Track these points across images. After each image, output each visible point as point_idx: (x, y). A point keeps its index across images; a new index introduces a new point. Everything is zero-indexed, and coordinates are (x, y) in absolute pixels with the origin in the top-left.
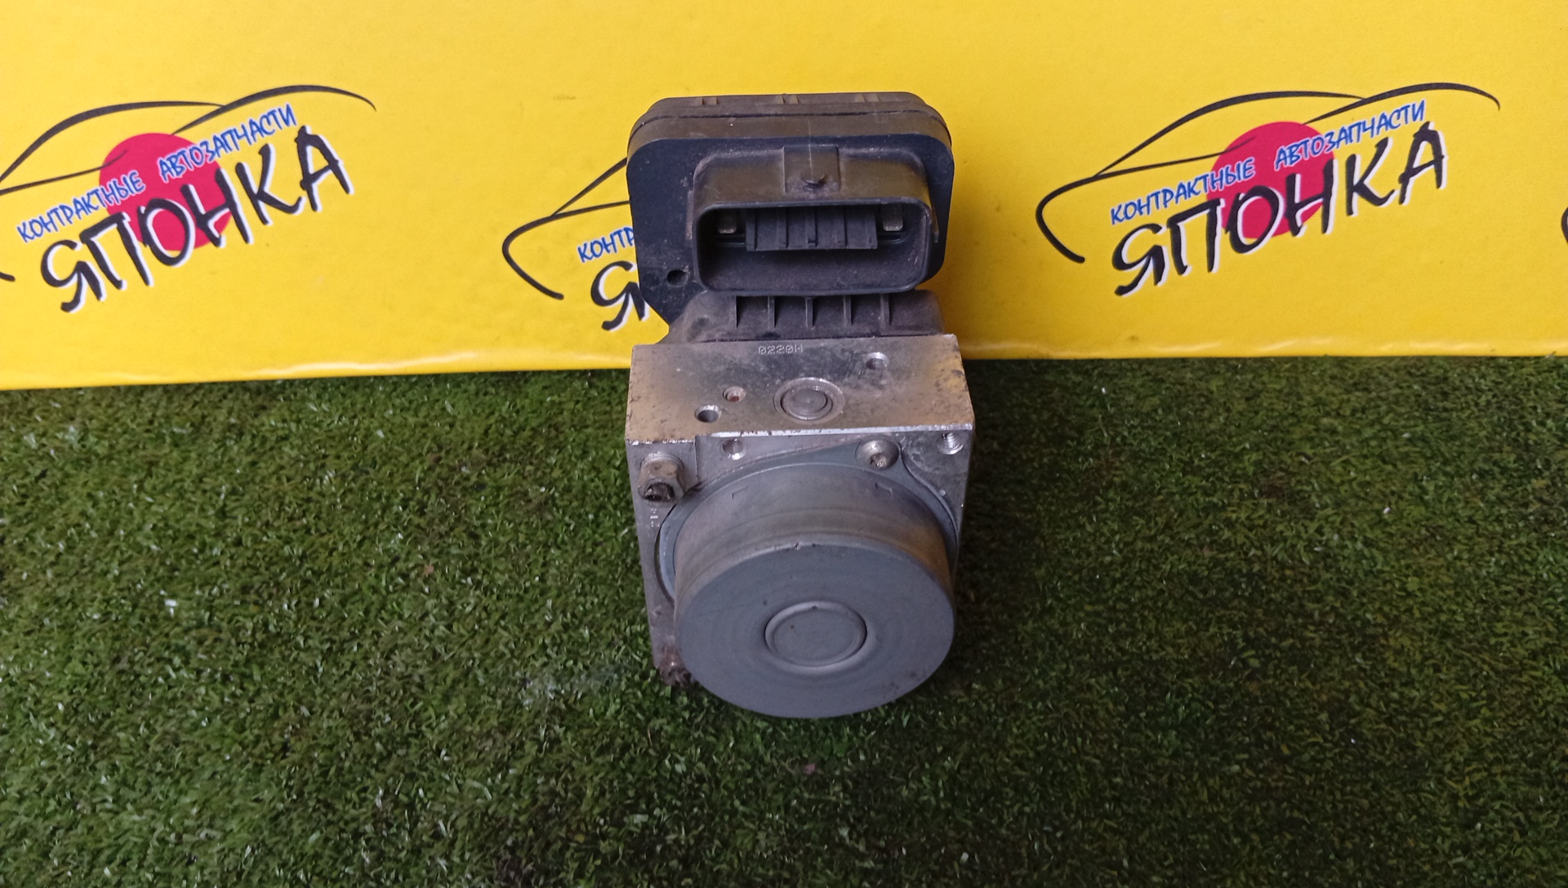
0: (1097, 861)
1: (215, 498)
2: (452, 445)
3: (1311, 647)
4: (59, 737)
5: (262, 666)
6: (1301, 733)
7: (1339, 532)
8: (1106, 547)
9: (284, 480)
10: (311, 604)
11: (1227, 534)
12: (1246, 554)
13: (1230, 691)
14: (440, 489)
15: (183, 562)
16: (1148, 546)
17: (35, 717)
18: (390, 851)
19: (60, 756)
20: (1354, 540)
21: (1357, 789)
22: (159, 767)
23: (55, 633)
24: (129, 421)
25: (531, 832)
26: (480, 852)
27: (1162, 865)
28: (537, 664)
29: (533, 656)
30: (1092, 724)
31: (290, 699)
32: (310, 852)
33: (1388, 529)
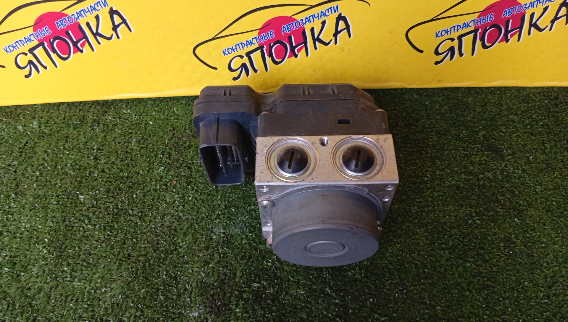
0: (418, 301)
1: (92, 151)
2: (179, 128)
3: (500, 215)
4: (47, 252)
5: (117, 223)
6: (493, 251)
7: (513, 166)
8: (425, 173)
9: (117, 143)
10: (133, 196)
11: (471, 168)
12: (478, 176)
13: (469, 234)
14: (175, 147)
15: (84, 179)
16: (441, 173)
17: (38, 244)
18: (170, 295)
19: (49, 260)
20: (518, 170)
21: (511, 273)
22: (85, 264)
23: (40, 210)
24: (56, 119)
25: (219, 290)
26: (201, 296)
27: (440, 302)
28: (217, 222)
29: (215, 218)
30: (418, 248)
31: (129, 236)
32: (142, 296)
33: (531, 165)
